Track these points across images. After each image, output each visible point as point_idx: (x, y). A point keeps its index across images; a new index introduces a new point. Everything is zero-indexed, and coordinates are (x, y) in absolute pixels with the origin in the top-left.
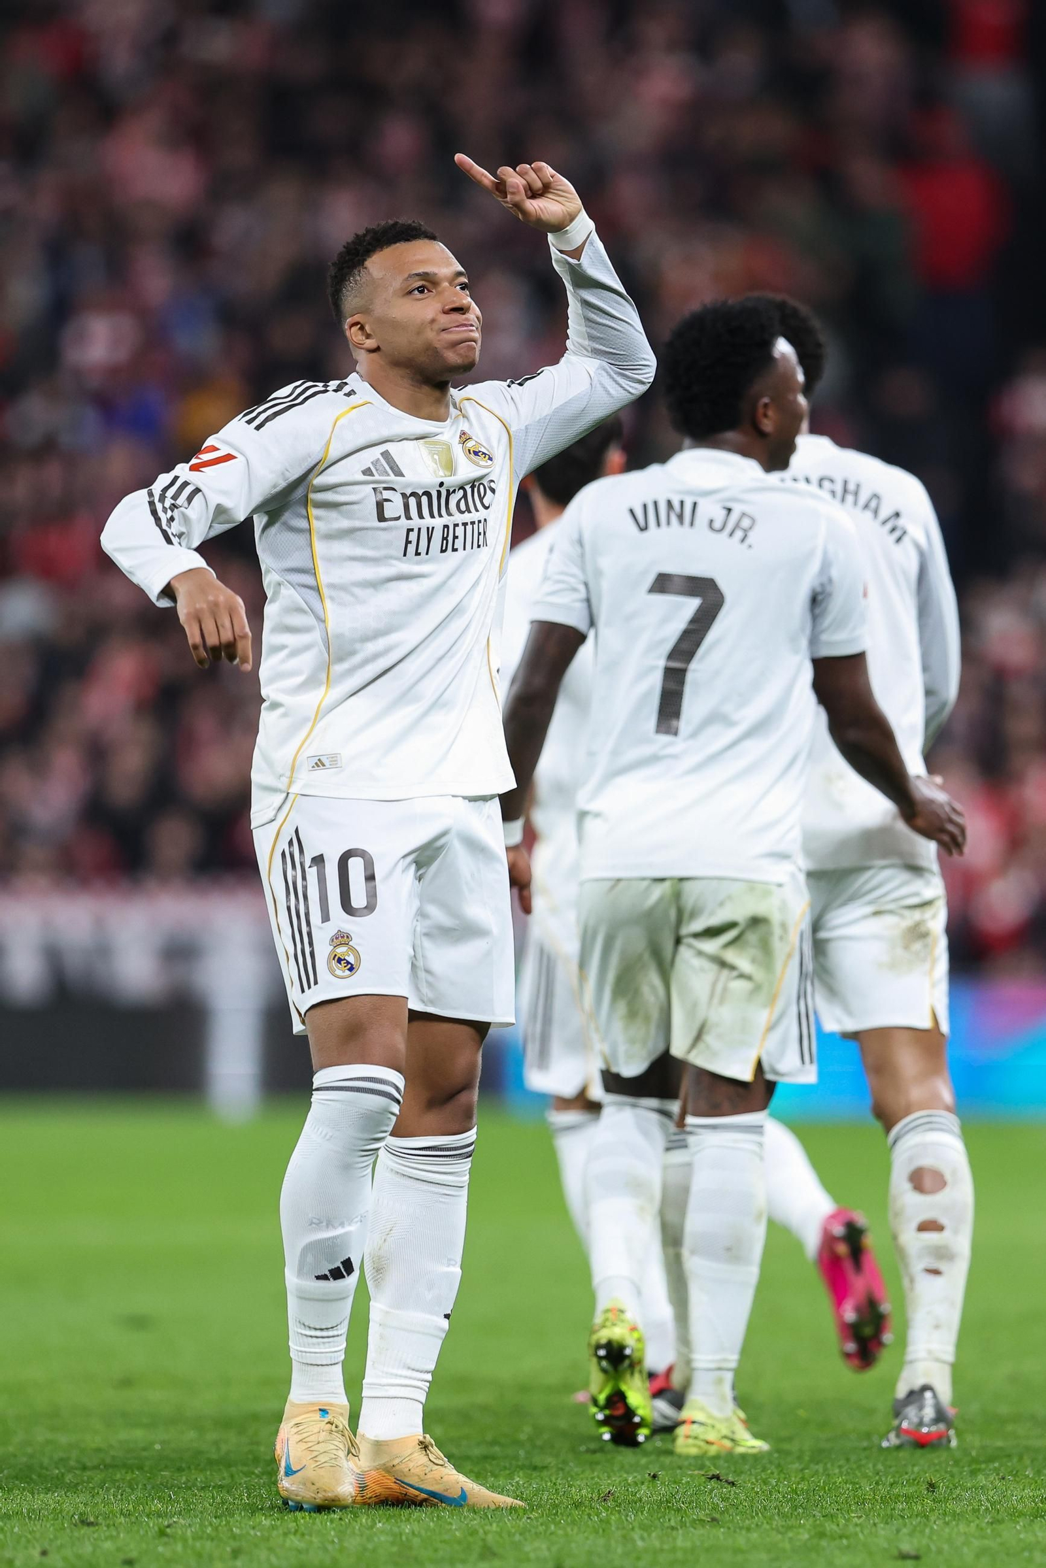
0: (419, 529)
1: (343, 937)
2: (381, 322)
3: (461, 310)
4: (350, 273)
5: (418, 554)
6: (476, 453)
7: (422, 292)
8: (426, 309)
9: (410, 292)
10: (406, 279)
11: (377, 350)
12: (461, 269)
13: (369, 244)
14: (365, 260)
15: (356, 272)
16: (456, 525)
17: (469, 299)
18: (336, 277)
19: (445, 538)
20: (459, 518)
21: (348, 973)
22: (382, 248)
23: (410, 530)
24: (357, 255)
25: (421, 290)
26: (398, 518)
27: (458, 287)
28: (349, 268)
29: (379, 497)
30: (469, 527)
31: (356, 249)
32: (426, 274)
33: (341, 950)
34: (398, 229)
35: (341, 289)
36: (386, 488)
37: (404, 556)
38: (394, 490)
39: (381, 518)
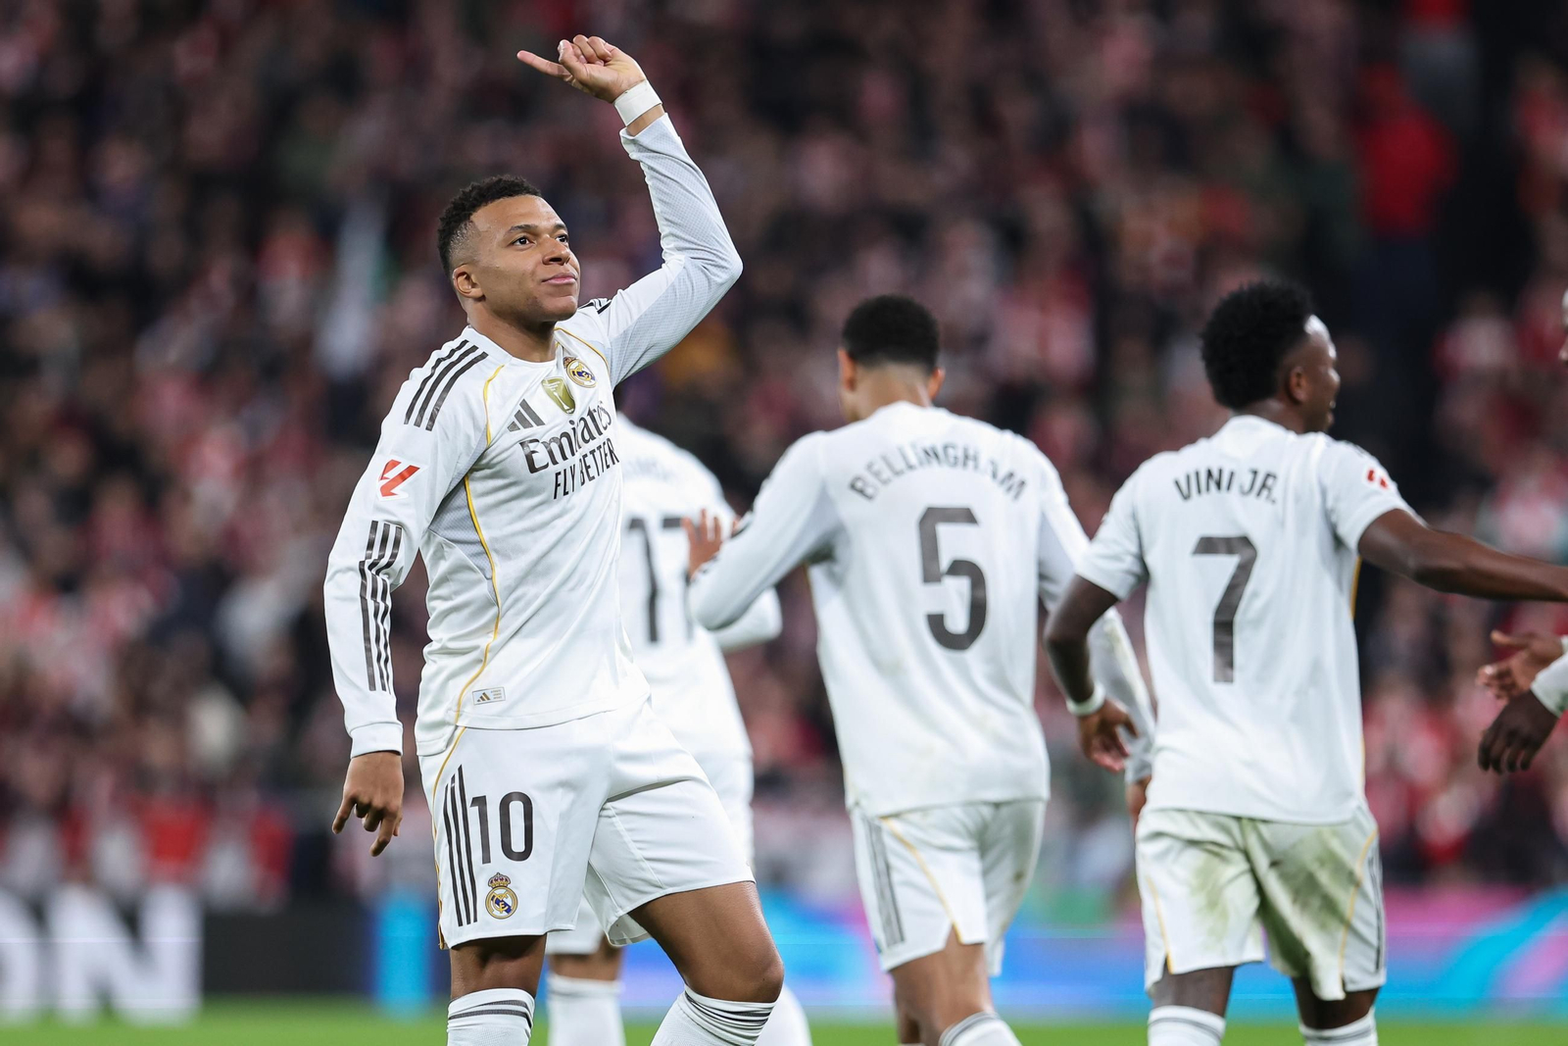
0: (565, 470)
1: (502, 879)
2: (487, 271)
3: (559, 260)
4: (457, 227)
5: (566, 493)
6: (580, 374)
7: (523, 243)
8: (526, 260)
9: (513, 243)
10: (509, 231)
11: (482, 298)
12: (560, 222)
13: (475, 199)
14: (471, 214)
15: (463, 226)
16: (587, 455)
17: (568, 250)
18: (444, 230)
19: (581, 471)
21: (505, 913)
22: (487, 203)
23: (558, 474)
24: (464, 210)
25: (523, 241)
26: (547, 466)
27: (558, 239)
28: (455, 222)
29: (527, 451)
31: (462, 204)
32: (528, 226)
33: (499, 892)
34: (502, 185)
35: (449, 243)
36: (531, 441)
37: (555, 497)
38: (537, 441)
39: (533, 469)
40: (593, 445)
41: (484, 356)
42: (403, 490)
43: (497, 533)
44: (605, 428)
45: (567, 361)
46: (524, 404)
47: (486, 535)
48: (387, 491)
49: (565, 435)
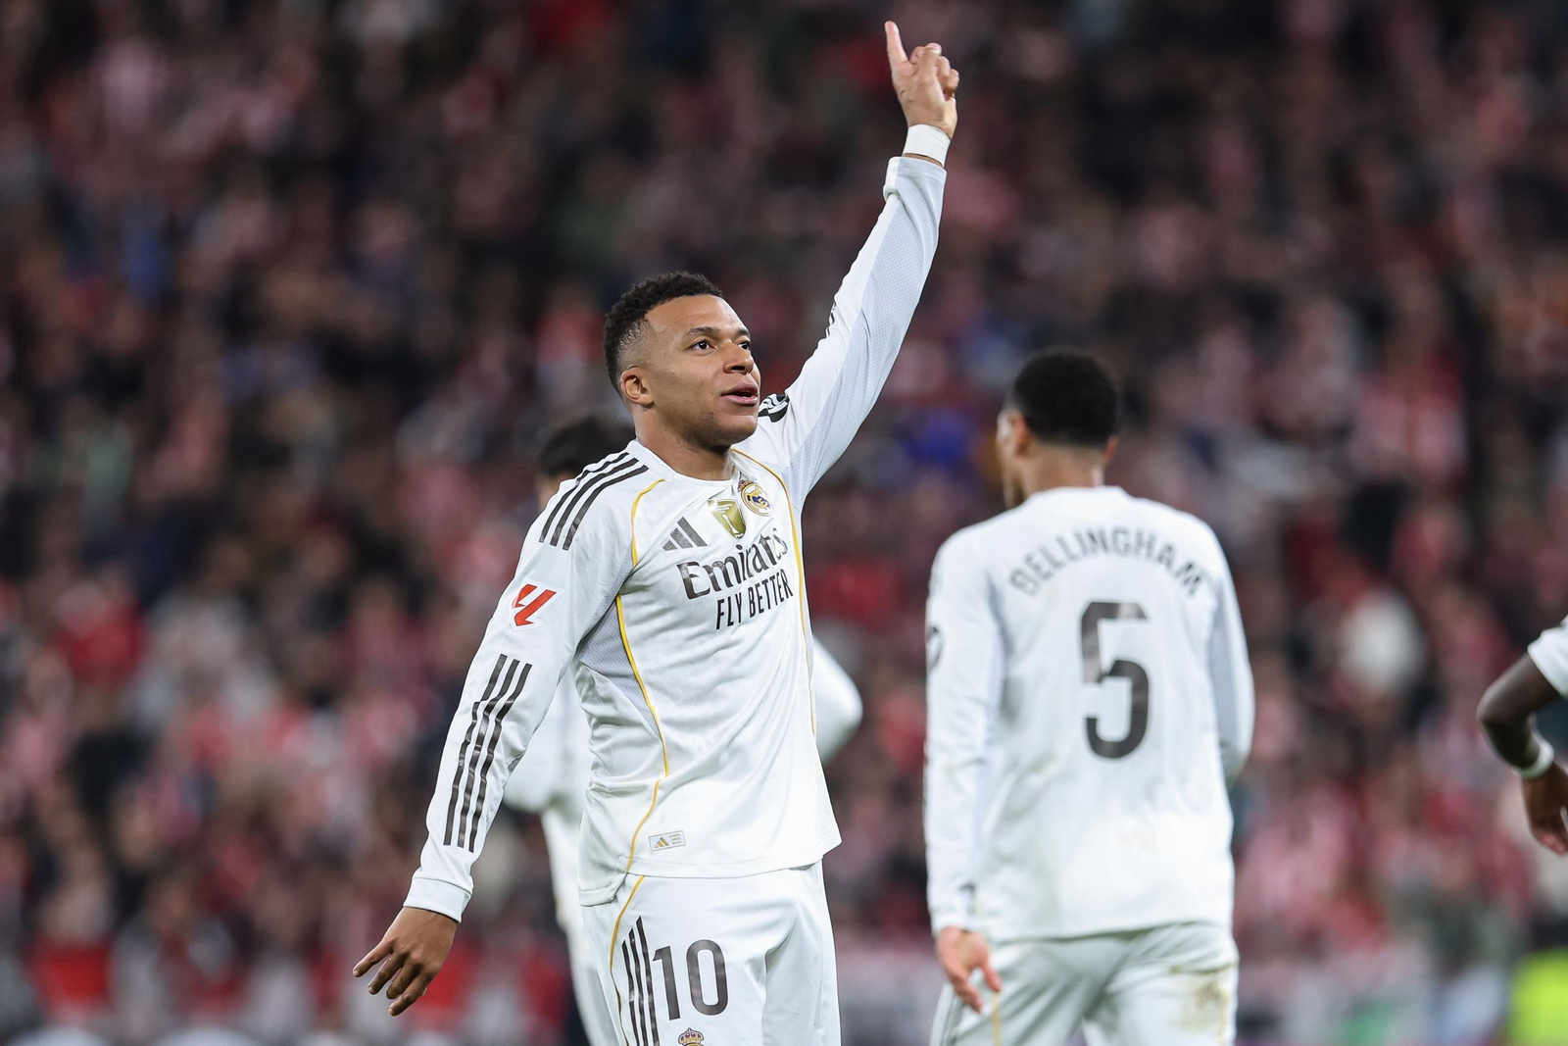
0: (729, 598)
1: (694, 1035)
2: (659, 376)
3: (741, 369)
4: (629, 325)
5: (730, 624)
6: (755, 499)
7: (703, 347)
8: (704, 367)
9: (692, 347)
10: (688, 334)
11: (652, 405)
12: (743, 327)
13: (651, 296)
14: (646, 312)
15: (636, 325)
16: (757, 585)
17: (751, 360)
18: (613, 329)
19: (752, 602)
20: (758, 577)
23: (721, 602)
24: (638, 307)
25: (703, 345)
26: (708, 592)
27: (740, 346)
28: (627, 319)
29: (686, 575)
30: (770, 584)
31: (637, 301)
32: (709, 329)
34: (681, 282)
35: (618, 342)
36: (690, 564)
37: (718, 628)
38: (696, 564)
39: (691, 594)
40: (765, 574)
41: (644, 469)
42: (539, 617)
43: (652, 665)
44: (779, 558)
45: (743, 485)
46: (683, 523)
47: (640, 667)
48: (521, 619)
49: (732, 560)
